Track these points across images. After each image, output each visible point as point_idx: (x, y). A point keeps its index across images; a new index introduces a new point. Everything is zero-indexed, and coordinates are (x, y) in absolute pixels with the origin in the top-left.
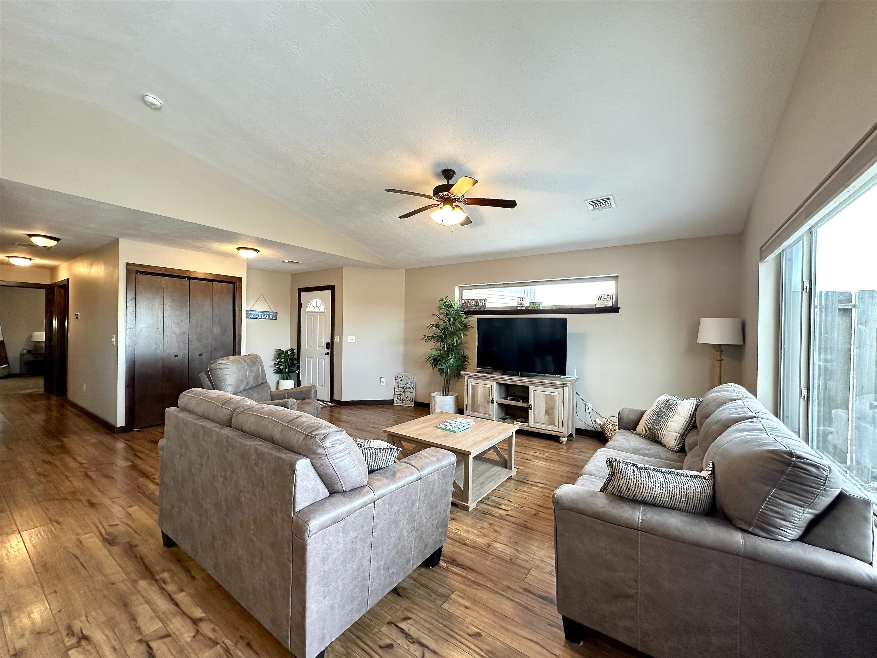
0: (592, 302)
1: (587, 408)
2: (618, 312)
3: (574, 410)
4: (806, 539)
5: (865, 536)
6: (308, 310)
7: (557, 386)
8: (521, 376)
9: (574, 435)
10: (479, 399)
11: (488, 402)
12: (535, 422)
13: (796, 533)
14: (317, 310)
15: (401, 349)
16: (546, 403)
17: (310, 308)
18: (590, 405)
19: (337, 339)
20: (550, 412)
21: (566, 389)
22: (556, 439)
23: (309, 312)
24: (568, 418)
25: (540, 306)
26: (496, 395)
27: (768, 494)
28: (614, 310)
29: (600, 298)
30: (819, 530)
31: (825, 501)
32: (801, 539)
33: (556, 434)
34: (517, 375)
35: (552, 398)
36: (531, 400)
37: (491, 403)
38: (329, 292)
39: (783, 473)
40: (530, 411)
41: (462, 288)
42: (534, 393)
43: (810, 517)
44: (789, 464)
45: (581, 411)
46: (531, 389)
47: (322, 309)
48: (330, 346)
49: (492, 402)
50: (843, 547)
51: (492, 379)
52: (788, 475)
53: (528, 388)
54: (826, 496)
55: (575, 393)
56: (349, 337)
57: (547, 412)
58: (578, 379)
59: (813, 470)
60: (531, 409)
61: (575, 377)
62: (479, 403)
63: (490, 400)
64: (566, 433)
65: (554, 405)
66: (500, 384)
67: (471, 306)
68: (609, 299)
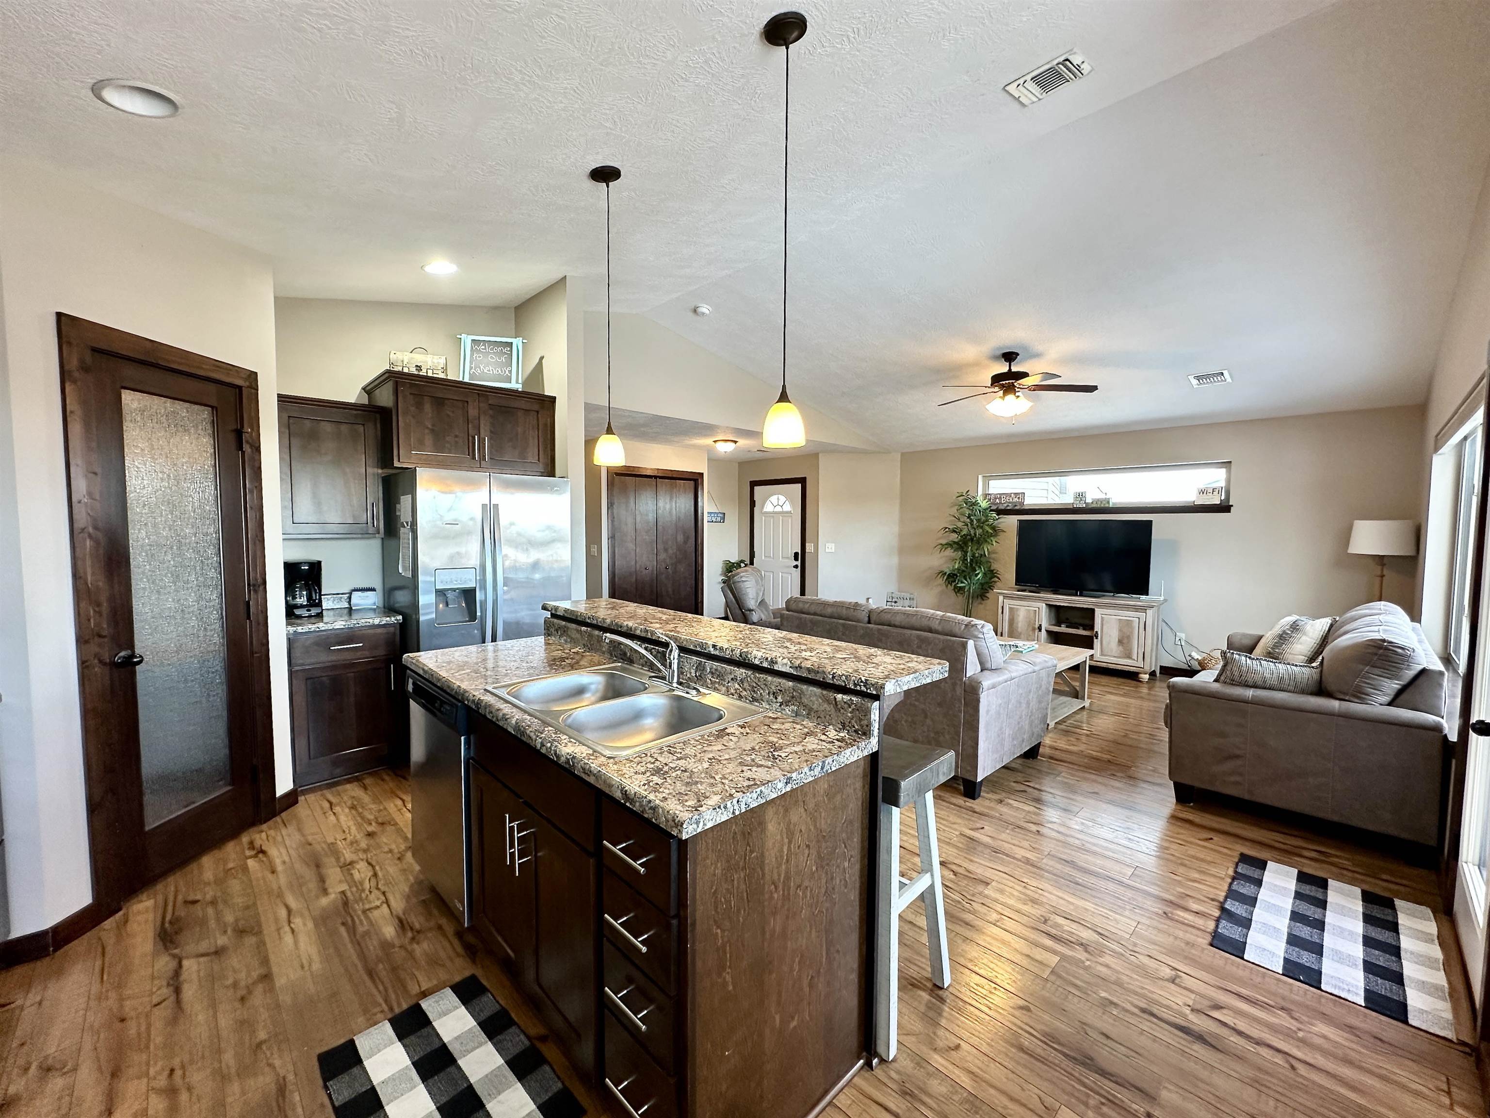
0: (1190, 497)
1: (1177, 639)
2: (1229, 512)
3: (1159, 640)
4: (1394, 704)
5: (1439, 697)
6: (765, 510)
7: (1136, 609)
8: (1081, 595)
9: (1158, 675)
10: (1020, 625)
11: (1034, 629)
12: (1102, 654)
13: (1386, 699)
14: (778, 509)
15: (895, 560)
16: (1120, 630)
17: (768, 508)
18: (1183, 636)
19: (809, 547)
20: (1125, 641)
21: (1150, 612)
22: (1132, 676)
23: (766, 513)
24: (1152, 650)
25: (1108, 502)
26: (1044, 620)
27: (1363, 670)
28: (1224, 508)
29: (1202, 492)
30: (1404, 697)
31: (1411, 673)
32: (1390, 704)
33: (1132, 669)
34: (1076, 595)
35: (1129, 623)
36: (1097, 627)
37: (1037, 631)
38: (798, 486)
39: (1376, 654)
40: (1095, 640)
41: (988, 478)
42: (1102, 618)
43: (1398, 687)
44: (1380, 647)
45: (1168, 643)
46: (1098, 612)
47: (787, 507)
48: (801, 557)
49: (1040, 629)
50: (1422, 707)
51: (1040, 599)
52: (1381, 655)
53: (1093, 611)
54: (1410, 670)
55: (1161, 620)
56: (827, 545)
57: (1120, 642)
58: (1165, 600)
59: (1400, 651)
60: (1097, 638)
61: (1162, 598)
62: (1019, 630)
63: (1037, 626)
64: (1147, 668)
65: (1132, 632)
66: (1050, 606)
67: (1001, 503)
68: (1216, 493)
